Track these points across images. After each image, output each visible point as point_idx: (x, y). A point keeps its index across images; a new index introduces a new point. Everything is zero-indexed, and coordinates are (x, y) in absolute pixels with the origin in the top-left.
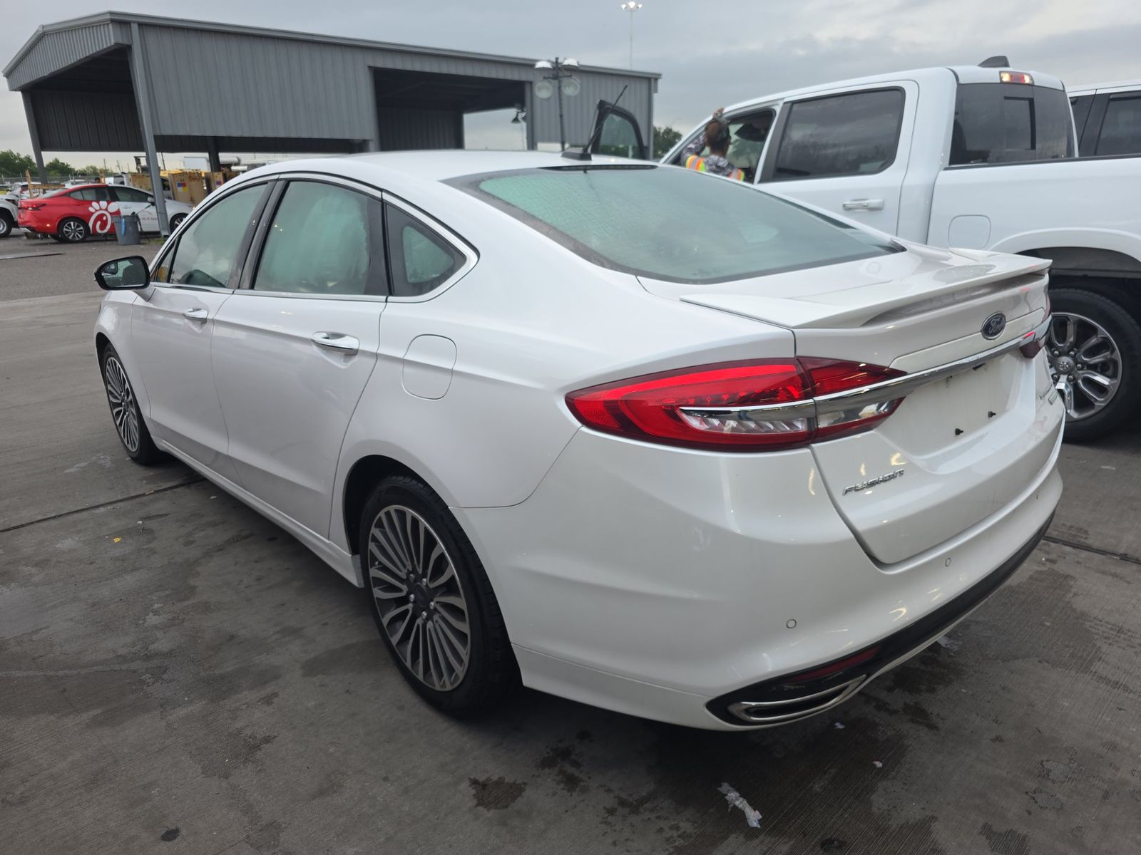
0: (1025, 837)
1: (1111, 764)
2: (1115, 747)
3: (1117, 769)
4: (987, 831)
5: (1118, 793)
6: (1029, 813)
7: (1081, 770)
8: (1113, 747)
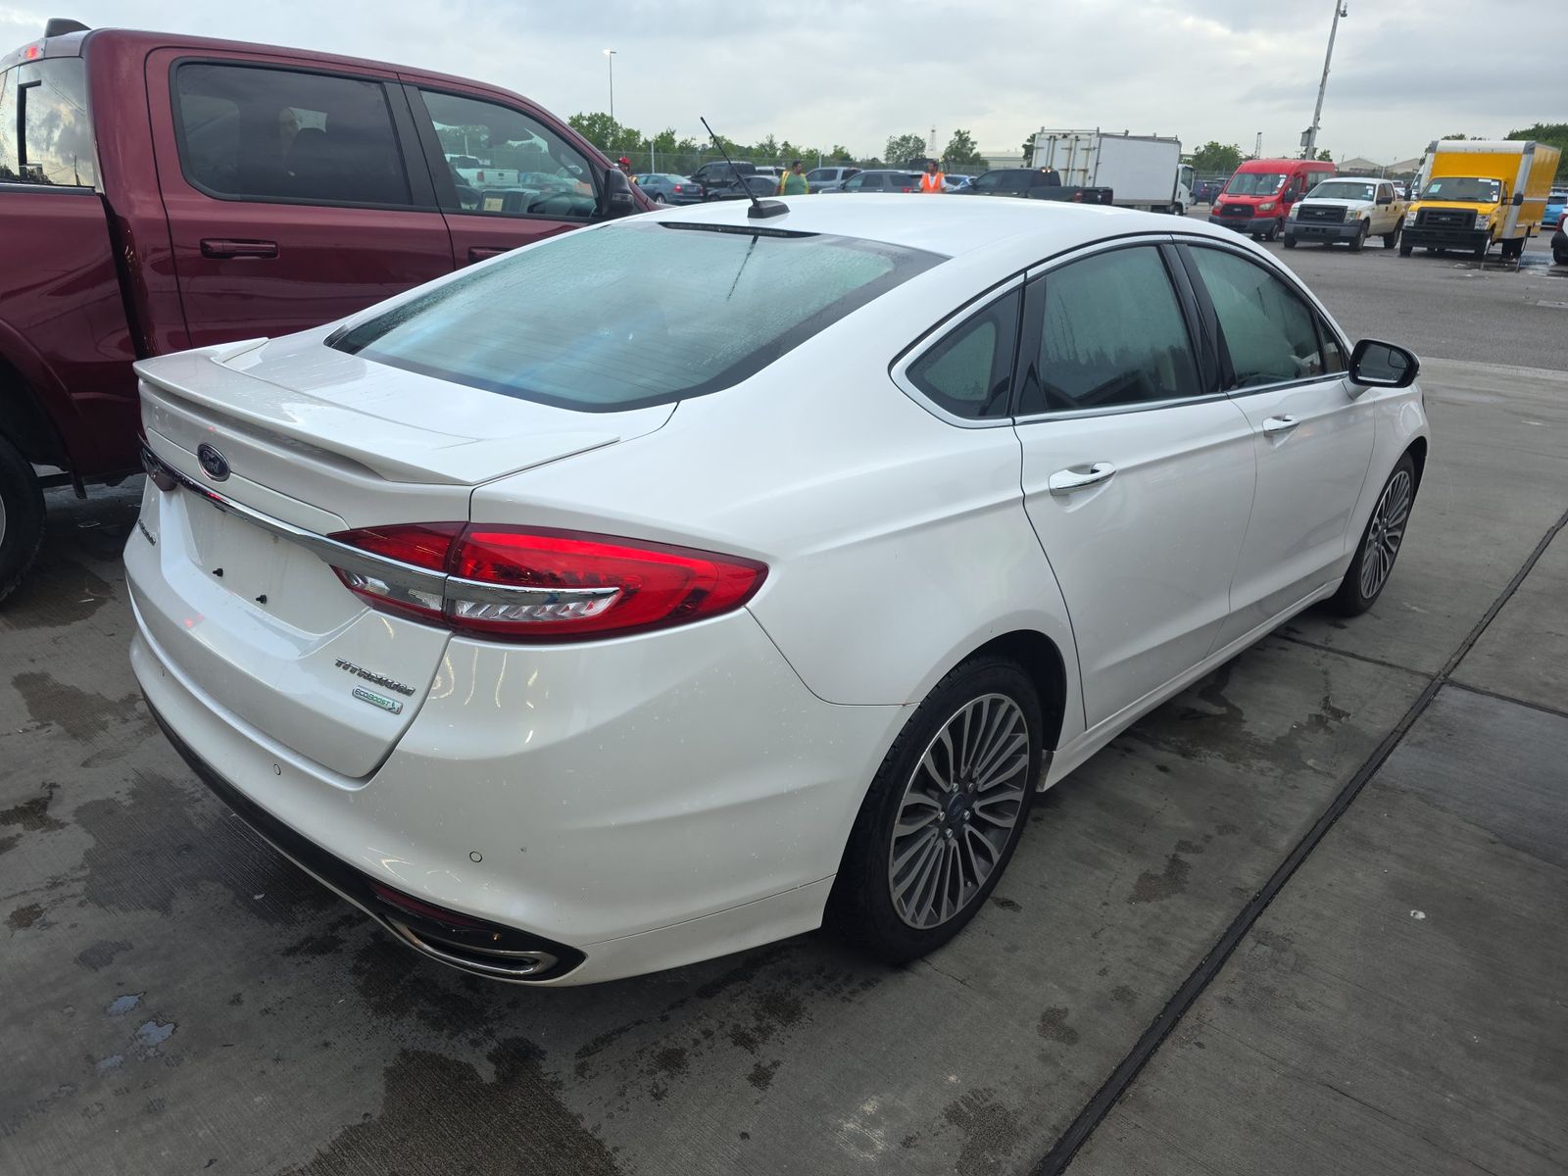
0: (96, 970)
1: (128, 1091)
2: (150, 1112)
3: (117, 1093)
4: (123, 946)
5: (84, 1072)
6: (119, 984)
7: (140, 1055)
8: (153, 1109)
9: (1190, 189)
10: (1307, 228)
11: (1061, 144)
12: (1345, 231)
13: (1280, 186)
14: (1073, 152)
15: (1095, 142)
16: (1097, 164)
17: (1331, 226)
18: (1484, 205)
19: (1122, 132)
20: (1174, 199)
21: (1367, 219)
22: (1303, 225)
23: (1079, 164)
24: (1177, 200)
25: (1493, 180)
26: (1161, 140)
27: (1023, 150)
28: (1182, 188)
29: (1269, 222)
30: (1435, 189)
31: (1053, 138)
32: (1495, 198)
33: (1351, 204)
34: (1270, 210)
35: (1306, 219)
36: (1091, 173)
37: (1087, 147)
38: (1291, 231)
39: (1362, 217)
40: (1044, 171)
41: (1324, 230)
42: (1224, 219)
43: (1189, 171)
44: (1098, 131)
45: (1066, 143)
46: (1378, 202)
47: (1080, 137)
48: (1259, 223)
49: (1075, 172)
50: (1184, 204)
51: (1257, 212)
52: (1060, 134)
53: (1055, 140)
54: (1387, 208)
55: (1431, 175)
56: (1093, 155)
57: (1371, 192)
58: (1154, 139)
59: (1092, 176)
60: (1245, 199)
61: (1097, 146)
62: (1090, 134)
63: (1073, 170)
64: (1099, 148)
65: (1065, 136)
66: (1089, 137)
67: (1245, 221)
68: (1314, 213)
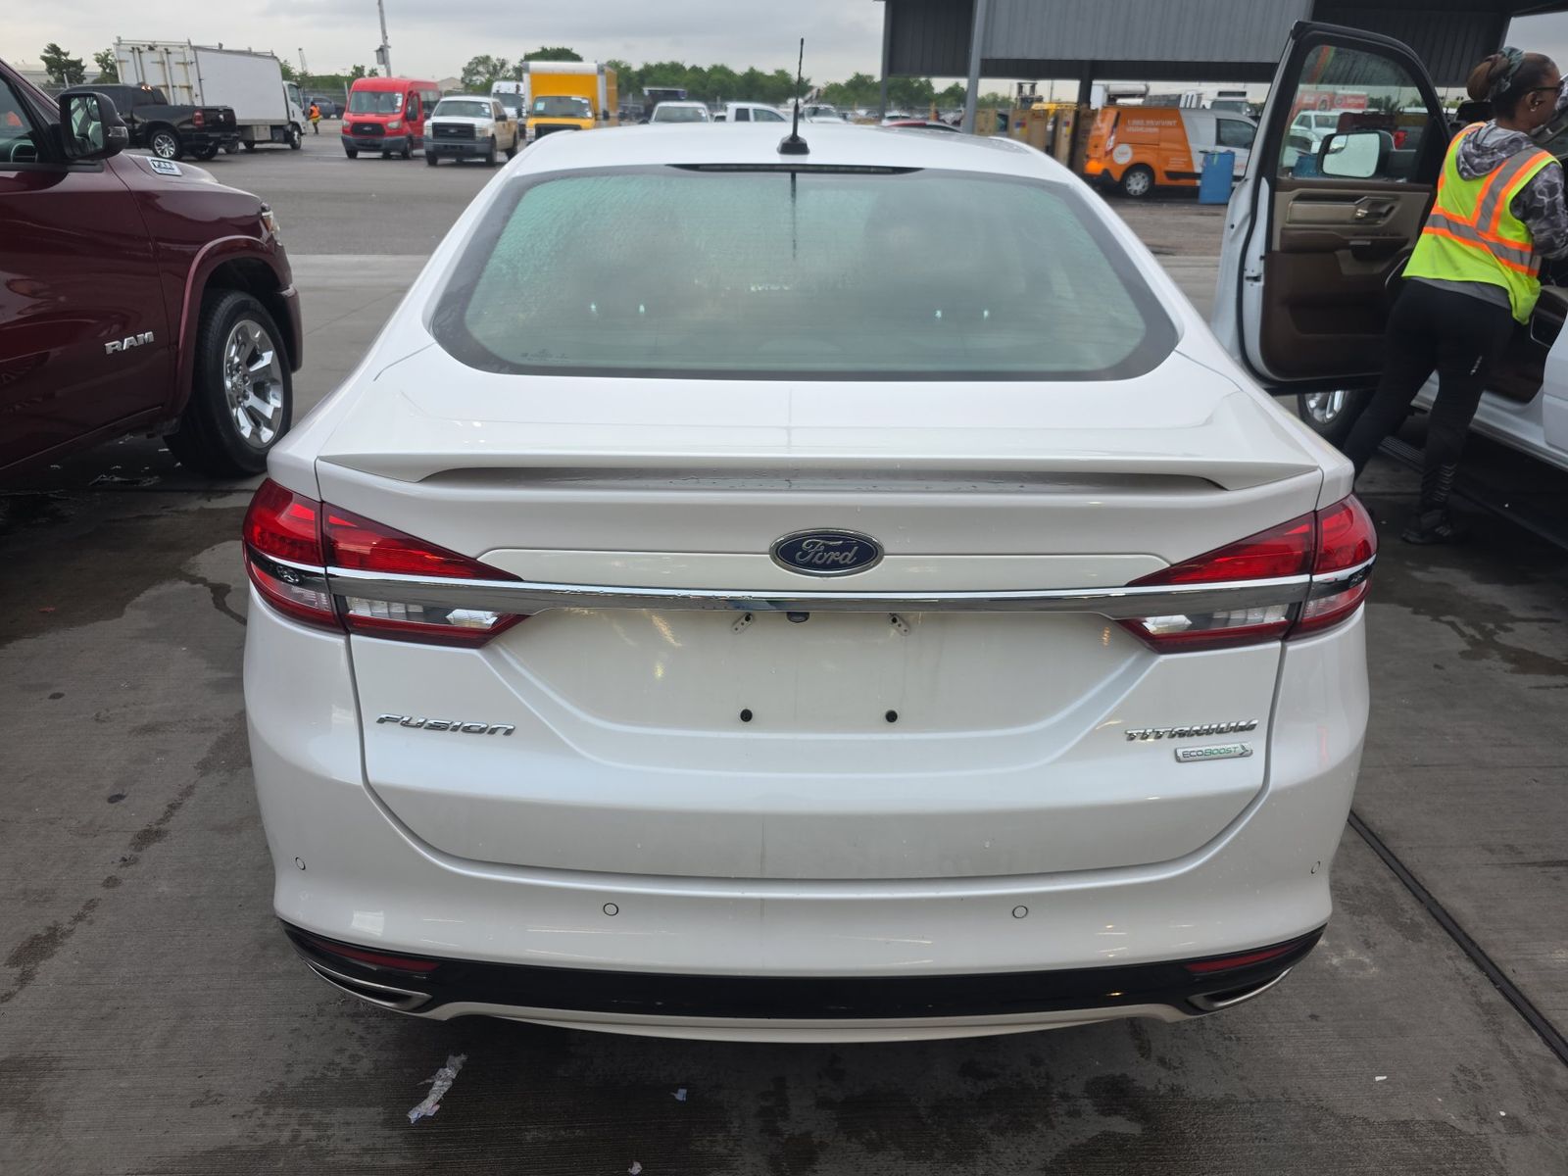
9: (301, 107)
10: (446, 146)
11: (148, 57)
12: (480, 148)
13: (399, 104)
14: (167, 66)
15: (190, 56)
16: (200, 80)
17: (466, 143)
18: (583, 121)
19: (215, 44)
20: (289, 118)
21: (493, 136)
22: (441, 142)
23: (180, 80)
24: (292, 119)
25: (583, 98)
26: (256, 55)
27: (44, 63)
28: (293, 106)
29: (402, 140)
30: (540, 106)
31: (136, 50)
32: (589, 114)
33: (478, 122)
34: (398, 128)
35: (442, 136)
36: (196, 89)
37: (182, 61)
38: (431, 149)
39: (490, 134)
40: (143, 88)
41: (461, 147)
42: (357, 138)
43: (295, 89)
44: (189, 43)
45: (155, 56)
46: (497, 119)
47: (170, 49)
48: (393, 142)
49: (177, 90)
50: (301, 124)
51: (387, 131)
52: (144, 46)
53: (140, 52)
54: (504, 125)
55: (533, 96)
56: (192, 69)
57: (487, 111)
58: (249, 53)
59: (199, 93)
60: (370, 117)
61: (194, 60)
62: (181, 47)
63: (173, 87)
64: (197, 62)
65: (151, 48)
66: (181, 50)
67: (378, 140)
68: (447, 131)
